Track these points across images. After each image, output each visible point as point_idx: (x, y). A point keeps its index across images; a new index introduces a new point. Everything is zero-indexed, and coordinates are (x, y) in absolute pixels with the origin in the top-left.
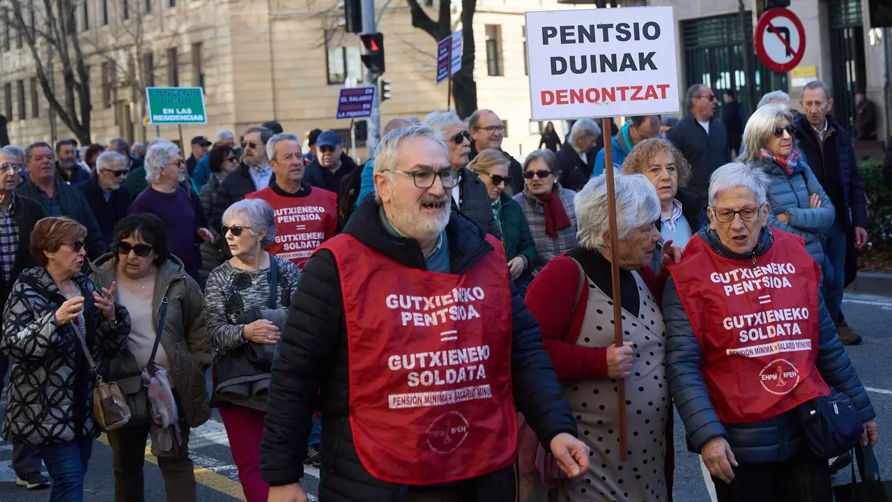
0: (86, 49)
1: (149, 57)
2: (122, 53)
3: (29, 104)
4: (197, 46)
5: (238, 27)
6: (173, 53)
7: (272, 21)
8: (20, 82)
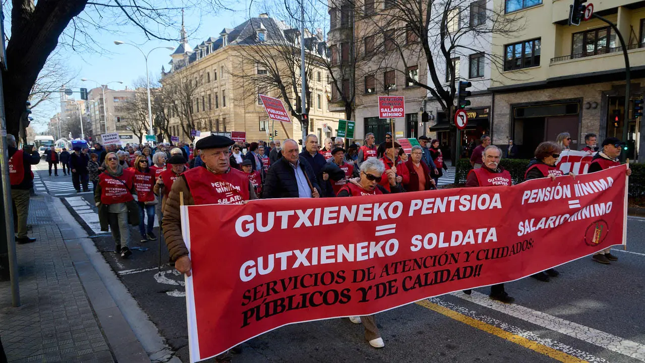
0: (194, 118)
1: (210, 122)
2: (203, 120)
3: (176, 132)
4: (224, 119)
5: (236, 114)
6: (217, 121)
7: (245, 113)
8: (174, 126)
